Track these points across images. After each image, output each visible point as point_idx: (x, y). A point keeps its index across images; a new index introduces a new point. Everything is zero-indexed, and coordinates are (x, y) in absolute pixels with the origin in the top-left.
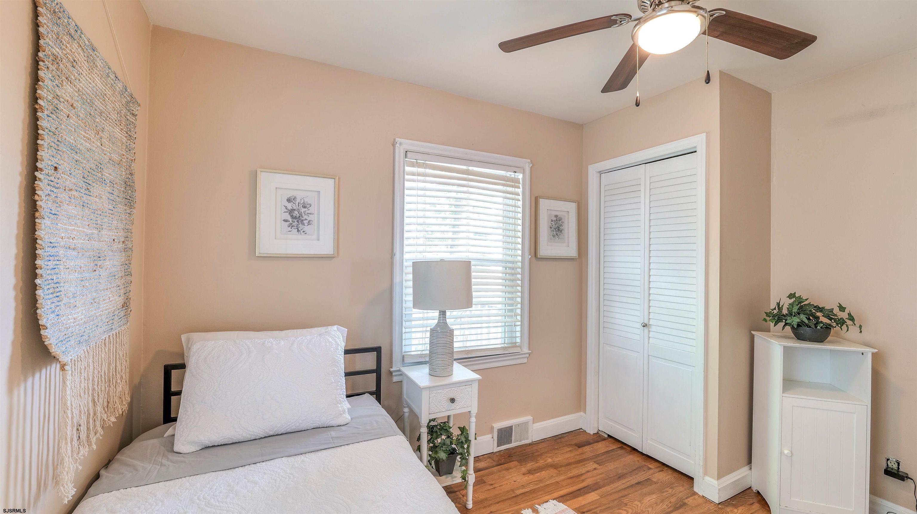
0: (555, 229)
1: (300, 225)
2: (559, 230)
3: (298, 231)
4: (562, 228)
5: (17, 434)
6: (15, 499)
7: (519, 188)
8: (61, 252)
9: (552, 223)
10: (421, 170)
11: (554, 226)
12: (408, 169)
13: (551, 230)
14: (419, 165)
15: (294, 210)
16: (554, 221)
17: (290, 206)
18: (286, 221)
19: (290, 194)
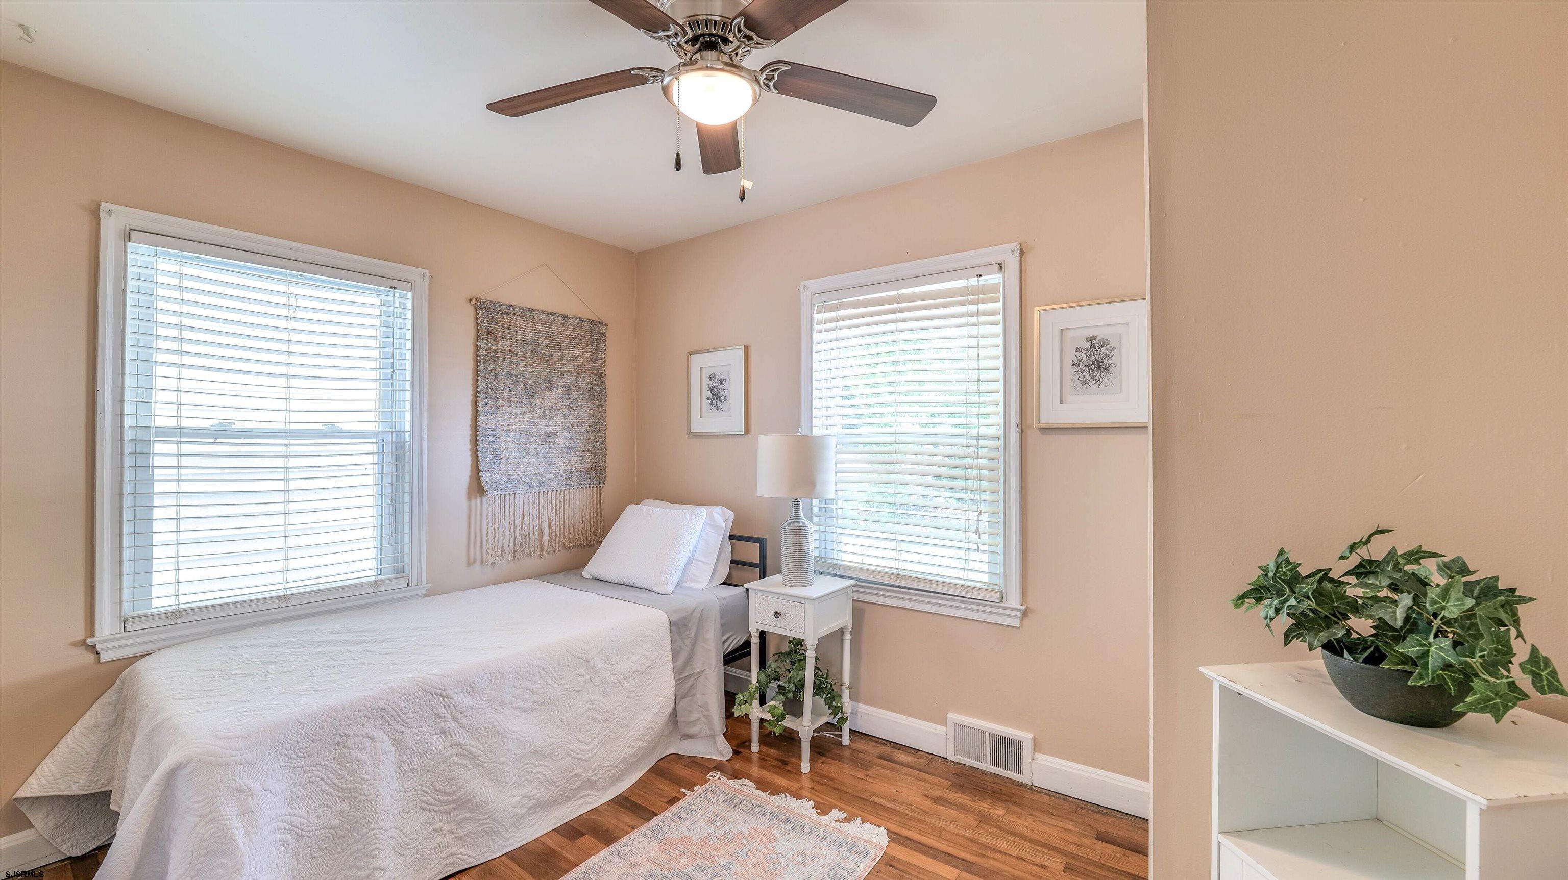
0: (1089, 366)
1: (719, 403)
2: (1099, 367)
3: (717, 408)
4: (1110, 361)
5: (476, 523)
6: (475, 554)
7: (997, 300)
8: (501, 433)
9: (1078, 354)
10: (833, 314)
11: (1085, 359)
12: (817, 317)
13: (1077, 370)
14: (833, 308)
15: (714, 387)
16: (1086, 349)
17: (711, 383)
18: (708, 399)
19: (712, 371)
